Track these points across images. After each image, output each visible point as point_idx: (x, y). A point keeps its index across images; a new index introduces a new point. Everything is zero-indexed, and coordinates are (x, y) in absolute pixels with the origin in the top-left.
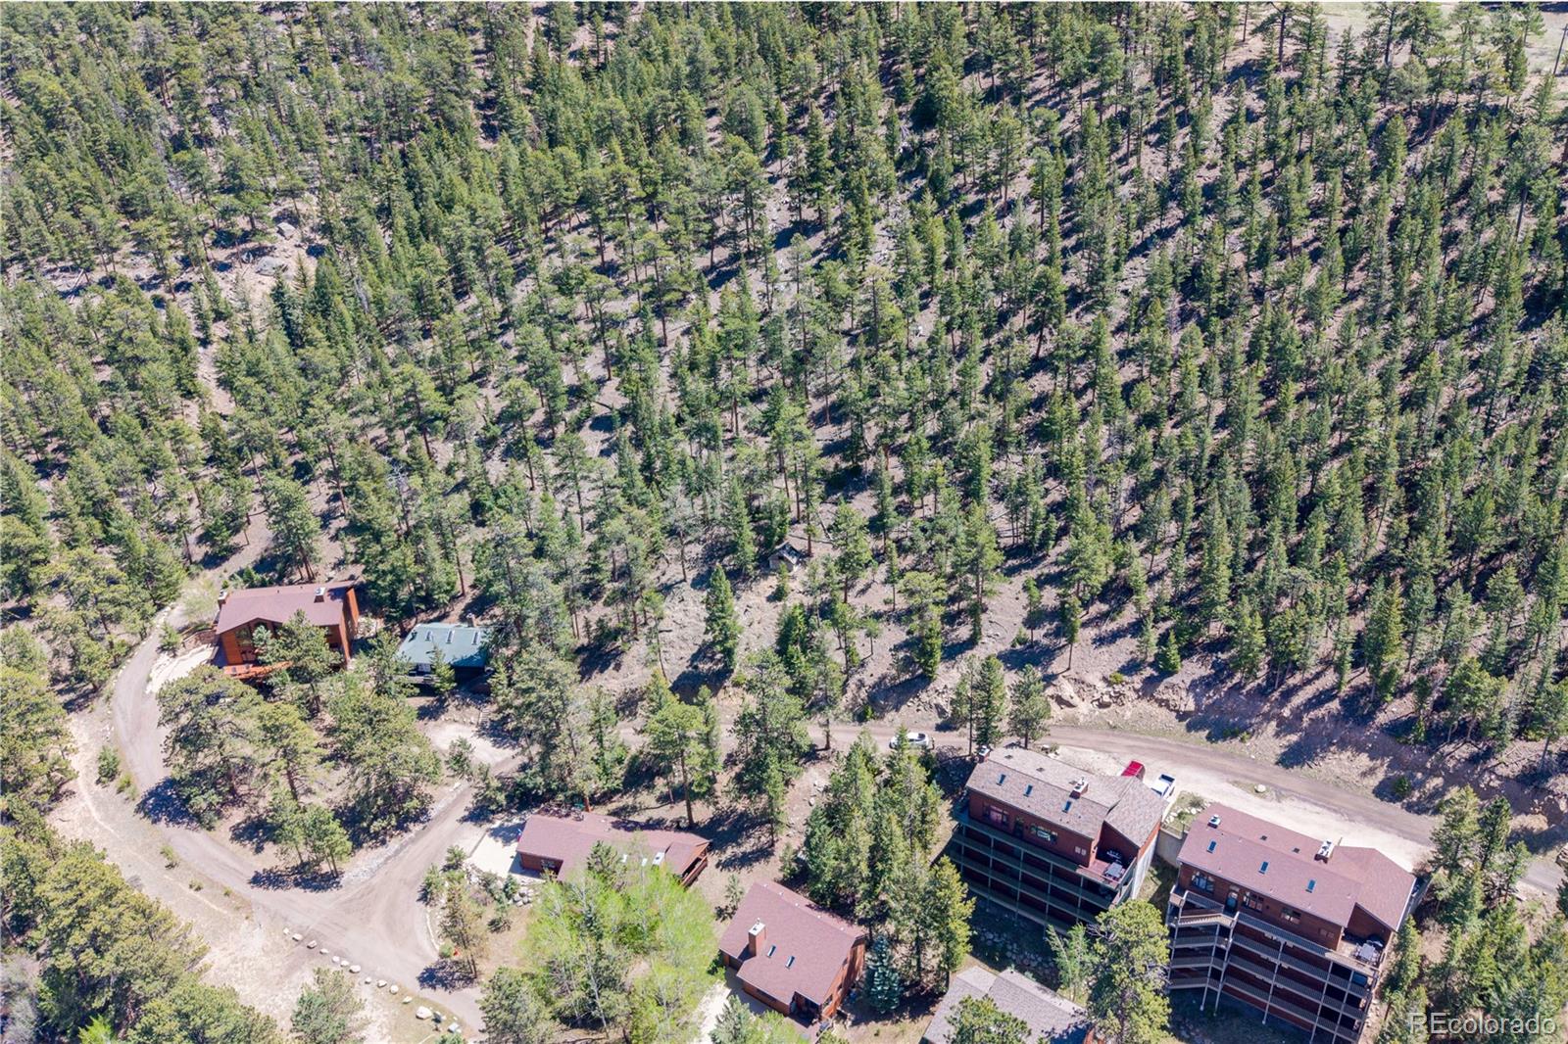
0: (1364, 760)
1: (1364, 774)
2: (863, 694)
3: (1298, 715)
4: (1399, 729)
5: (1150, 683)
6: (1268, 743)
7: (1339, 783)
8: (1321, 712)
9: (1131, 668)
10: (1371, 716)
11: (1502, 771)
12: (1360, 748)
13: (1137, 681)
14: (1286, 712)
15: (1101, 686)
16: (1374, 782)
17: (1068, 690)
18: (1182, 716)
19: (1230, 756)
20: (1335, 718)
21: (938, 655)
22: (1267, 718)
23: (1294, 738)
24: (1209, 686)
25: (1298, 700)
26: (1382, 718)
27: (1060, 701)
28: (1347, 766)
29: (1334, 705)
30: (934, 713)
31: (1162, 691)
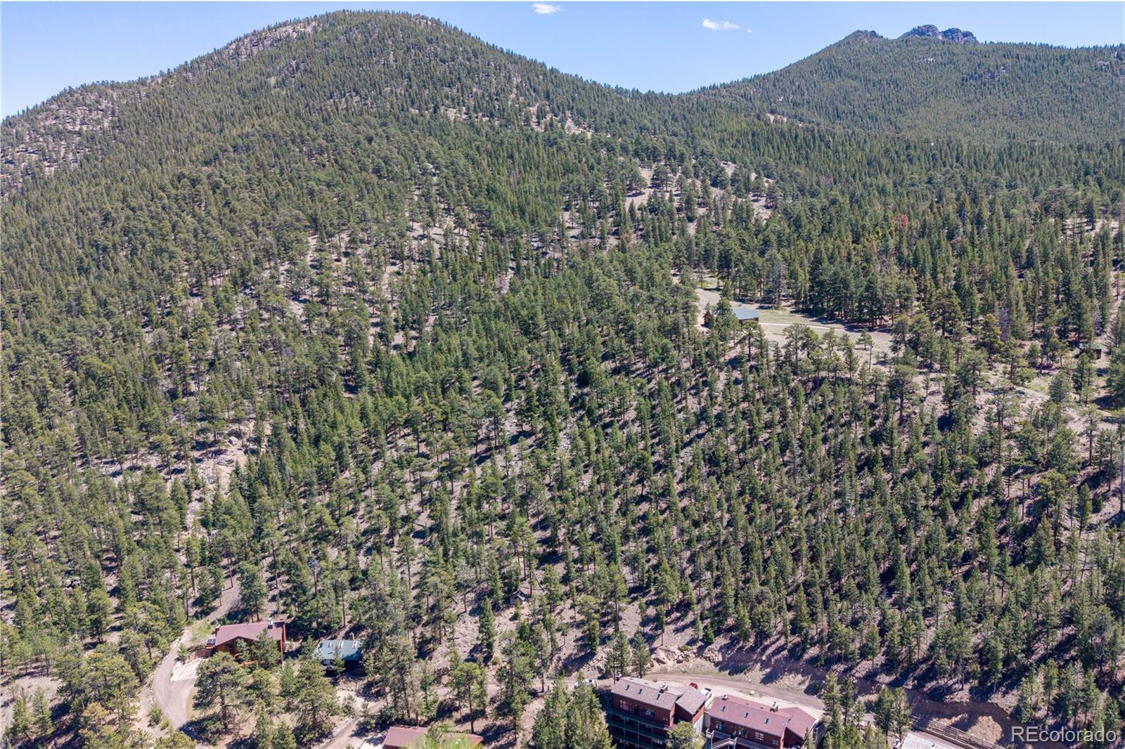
0: (800, 677)
1: (800, 684)
2: (560, 664)
3: (769, 659)
4: (814, 660)
5: (701, 649)
6: (757, 673)
7: (789, 689)
8: (778, 656)
9: (692, 642)
10: (802, 656)
11: (858, 675)
12: (798, 672)
13: (695, 649)
14: (764, 658)
15: (678, 652)
16: (804, 687)
17: (662, 655)
18: (716, 664)
19: (740, 681)
20: (786, 659)
21: (598, 641)
22: (756, 661)
23: (768, 670)
24: (728, 648)
25: (769, 651)
26: (806, 656)
27: (659, 661)
28: (792, 681)
29: (785, 652)
30: (597, 672)
31: (707, 653)
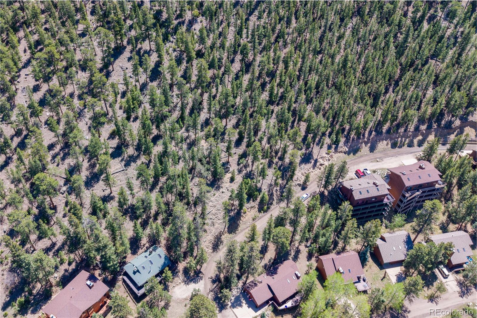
0: (385, 142)
1: (387, 145)
2: (279, 193)
3: (368, 139)
4: (388, 131)
5: (336, 148)
6: (365, 149)
7: (384, 150)
8: (372, 136)
9: (329, 147)
10: (382, 132)
11: (411, 130)
12: (383, 140)
13: (333, 150)
14: (366, 140)
15: (326, 155)
16: (390, 146)
17: (322, 162)
18: (345, 153)
19: (361, 157)
20: (376, 136)
22: (362, 143)
23: (369, 145)
24: (347, 142)
25: (366, 135)
26: (384, 131)
27: (321, 165)
28: (383, 145)
29: (374, 133)
30: (298, 186)
31: (339, 149)
